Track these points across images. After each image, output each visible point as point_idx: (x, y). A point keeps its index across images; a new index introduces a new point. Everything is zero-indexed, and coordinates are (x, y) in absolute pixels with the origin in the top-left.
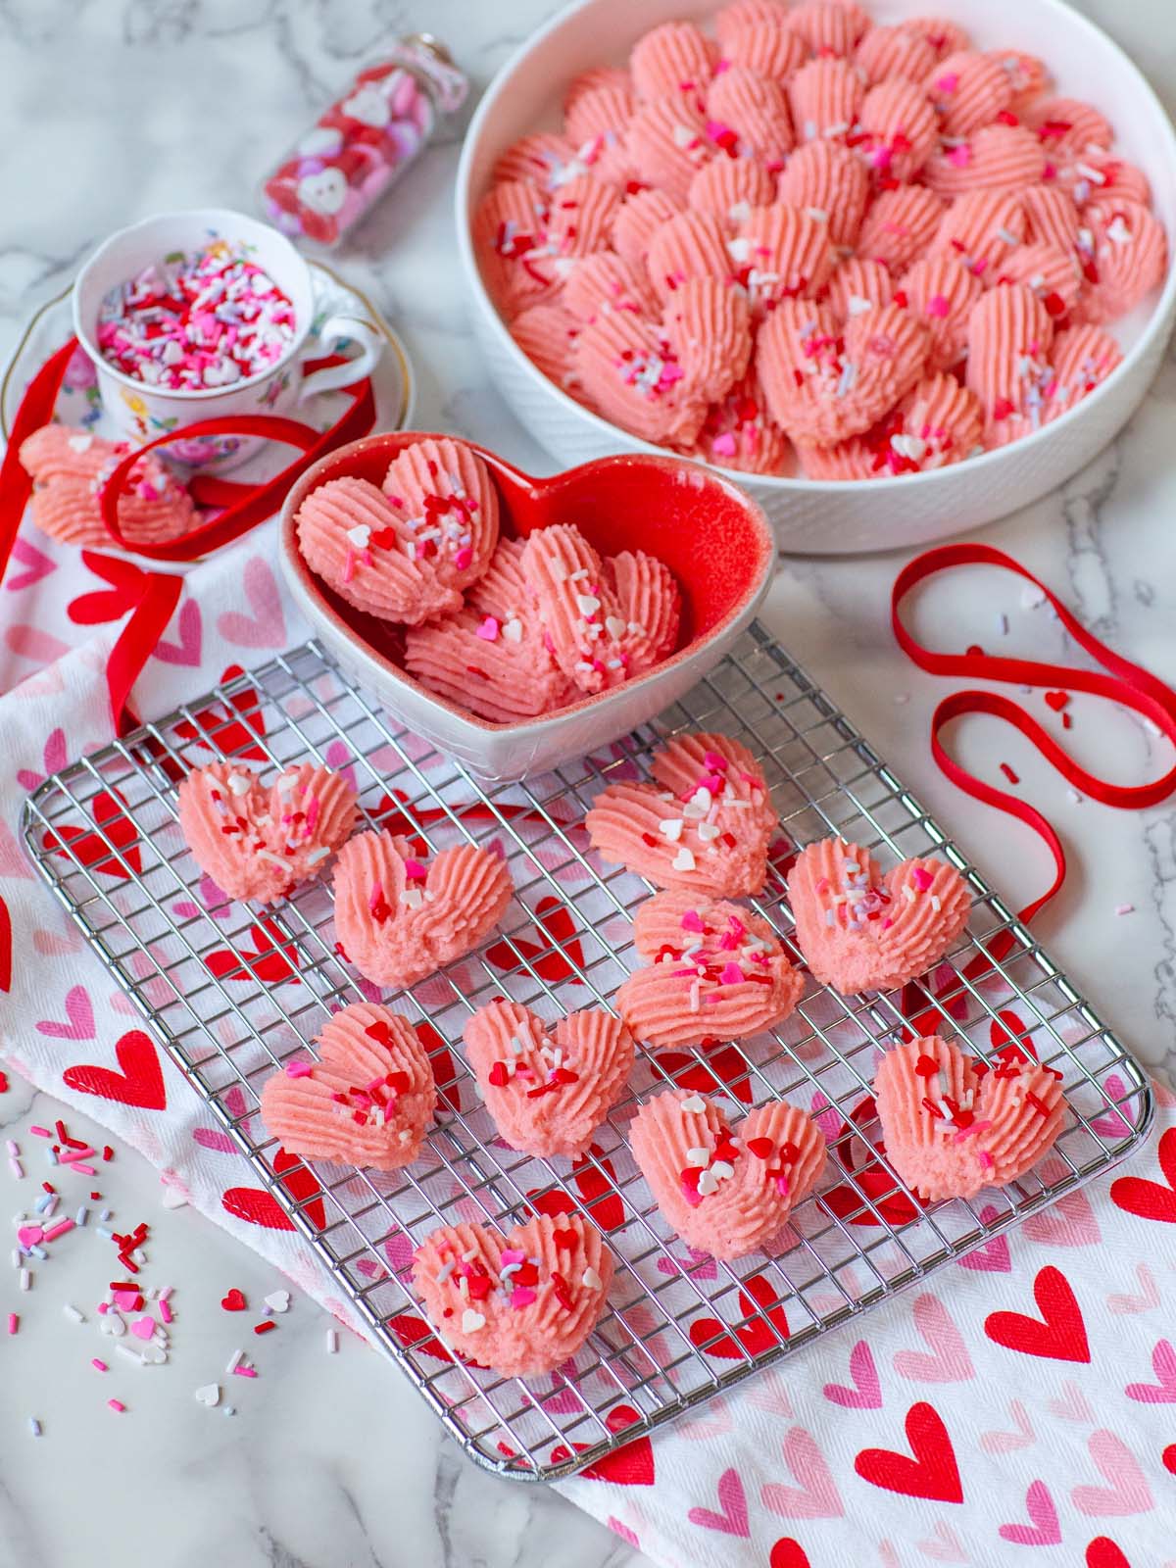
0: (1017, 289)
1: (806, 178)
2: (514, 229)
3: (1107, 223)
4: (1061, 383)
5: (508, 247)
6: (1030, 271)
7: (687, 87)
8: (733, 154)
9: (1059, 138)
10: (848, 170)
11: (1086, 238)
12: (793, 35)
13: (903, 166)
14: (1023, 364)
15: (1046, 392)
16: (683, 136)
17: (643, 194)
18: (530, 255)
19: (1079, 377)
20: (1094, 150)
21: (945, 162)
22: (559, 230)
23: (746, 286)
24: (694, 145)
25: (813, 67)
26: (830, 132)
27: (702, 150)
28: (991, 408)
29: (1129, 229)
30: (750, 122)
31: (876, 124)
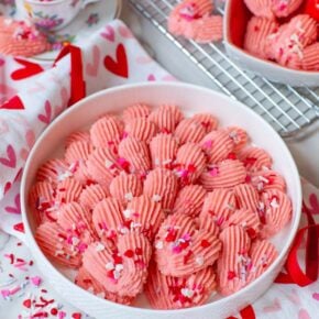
0: (237, 227)
1: (154, 183)
2: (42, 200)
3: (270, 200)
4: (253, 265)
5: (40, 207)
6: (241, 220)
7: (110, 143)
8: (128, 172)
9: (252, 164)
10: (170, 179)
11: (262, 205)
12: (151, 123)
13: (193, 177)
14: (239, 258)
15: (248, 268)
16: (108, 164)
17: (92, 185)
18: (48, 210)
19: (260, 262)
20: (265, 168)
21: (208, 174)
22: (59, 201)
23: (129, 228)
24: (112, 167)
25: (159, 136)
26: (164, 163)
27: (115, 169)
28: (226, 275)
29: (278, 203)
30: (134, 160)
31: (182, 161)
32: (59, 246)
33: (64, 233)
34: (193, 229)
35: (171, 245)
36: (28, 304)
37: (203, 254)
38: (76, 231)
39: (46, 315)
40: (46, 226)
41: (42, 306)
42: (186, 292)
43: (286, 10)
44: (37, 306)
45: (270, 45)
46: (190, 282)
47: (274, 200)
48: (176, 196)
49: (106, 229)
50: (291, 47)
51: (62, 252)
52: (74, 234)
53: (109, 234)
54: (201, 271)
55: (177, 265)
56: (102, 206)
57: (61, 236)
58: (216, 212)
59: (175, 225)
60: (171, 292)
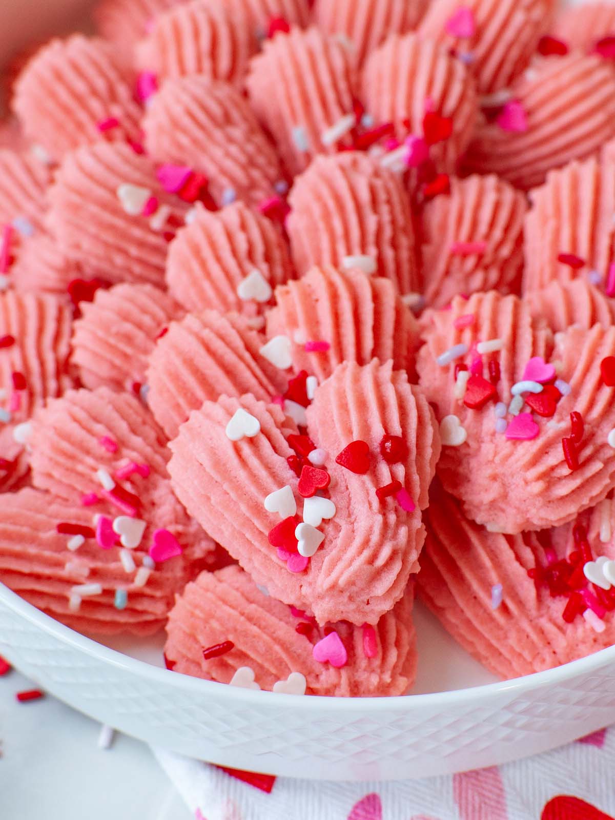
7: (108, 127)
8: (212, 206)
13: (448, 155)
16: (132, 198)
17: (101, 295)
21: (494, 132)
23: (306, 402)
24: (152, 207)
26: (330, 136)
27: (164, 212)
30: (218, 153)
31: (393, 110)
33: (73, 513)
38: (118, 492)
42: (603, 572)
46: (604, 531)
51: (93, 588)
55: (547, 481)
58: (583, 252)
59: (475, 340)
60: (546, 593)
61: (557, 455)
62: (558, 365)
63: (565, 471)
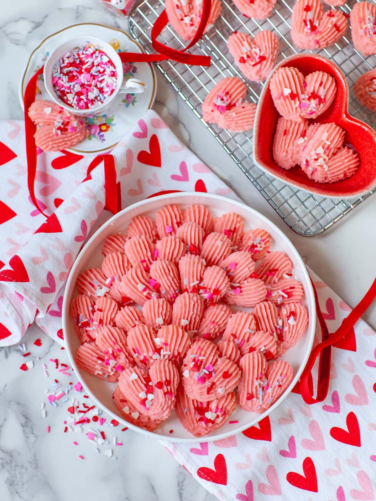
0: (255, 352)
1: (181, 308)
2: (82, 318)
3: (288, 317)
4: (270, 386)
5: (80, 325)
6: (260, 344)
7: (143, 262)
8: (159, 292)
9: (273, 275)
10: (196, 304)
11: (280, 323)
12: (180, 240)
13: (217, 298)
14: (256, 383)
15: (265, 389)
16: (141, 287)
17: (126, 307)
18: (87, 329)
19: (276, 384)
20: (286, 276)
21: (232, 293)
22: (97, 321)
23: (160, 355)
24: (145, 290)
25: (187, 258)
26: (192, 284)
27: (147, 291)
28: (245, 397)
29: (295, 320)
30: (164, 282)
31: (208, 284)
32: (97, 367)
34: (216, 357)
35: (196, 375)
36: (72, 410)
37: (224, 384)
38: (112, 354)
39: (88, 421)
40: (86, 349)
41: (85, 412)
42: (209, 415)
43: (314, 115)
44: (80, 412)
45: (298, 153)
46: (213, 406)
47: (292, 317)
48: (203, 317)
49: (139, 354)
50: (316, 160)
52: (111, 356)
53: (142, 358)
54: (223, 397)
55: (201, 394)
56: (135, 333)
57: (99, 358)
58: (238, 335)
59: (200, 355)
60: (197, 412)
61: (205, 390)
62: (215, 368)
63: (206, 393)
